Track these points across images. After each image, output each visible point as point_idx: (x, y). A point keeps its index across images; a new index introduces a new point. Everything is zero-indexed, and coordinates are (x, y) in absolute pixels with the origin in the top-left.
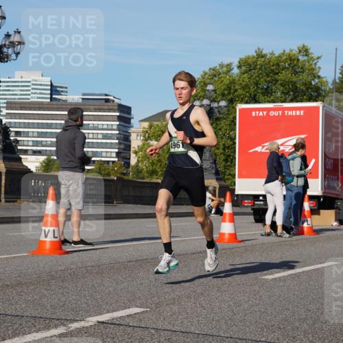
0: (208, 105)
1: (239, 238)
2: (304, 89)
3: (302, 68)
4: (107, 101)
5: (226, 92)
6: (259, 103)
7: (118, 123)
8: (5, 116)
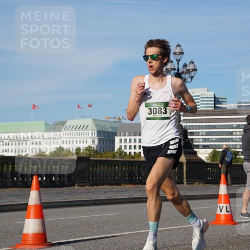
8: (183, 121)
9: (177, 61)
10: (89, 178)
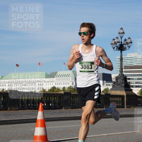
8: (124, 72)
9: (121, 37)
10: (71, 104)
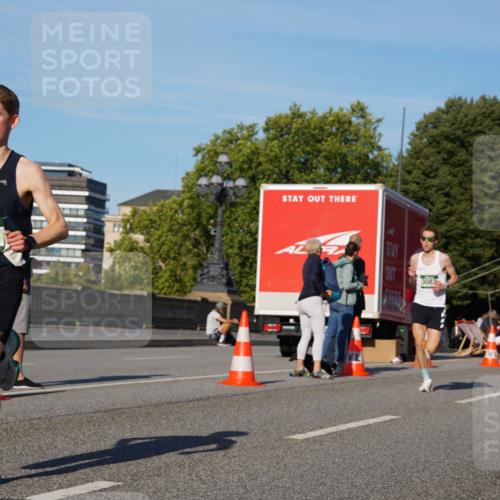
0: (218, 184)
1: (258, 379)
2: (358, 164)
3: (356, 135)
4: (71, 174)
5: (245, 166)
6: (294, 183)
7: (86, 207)
